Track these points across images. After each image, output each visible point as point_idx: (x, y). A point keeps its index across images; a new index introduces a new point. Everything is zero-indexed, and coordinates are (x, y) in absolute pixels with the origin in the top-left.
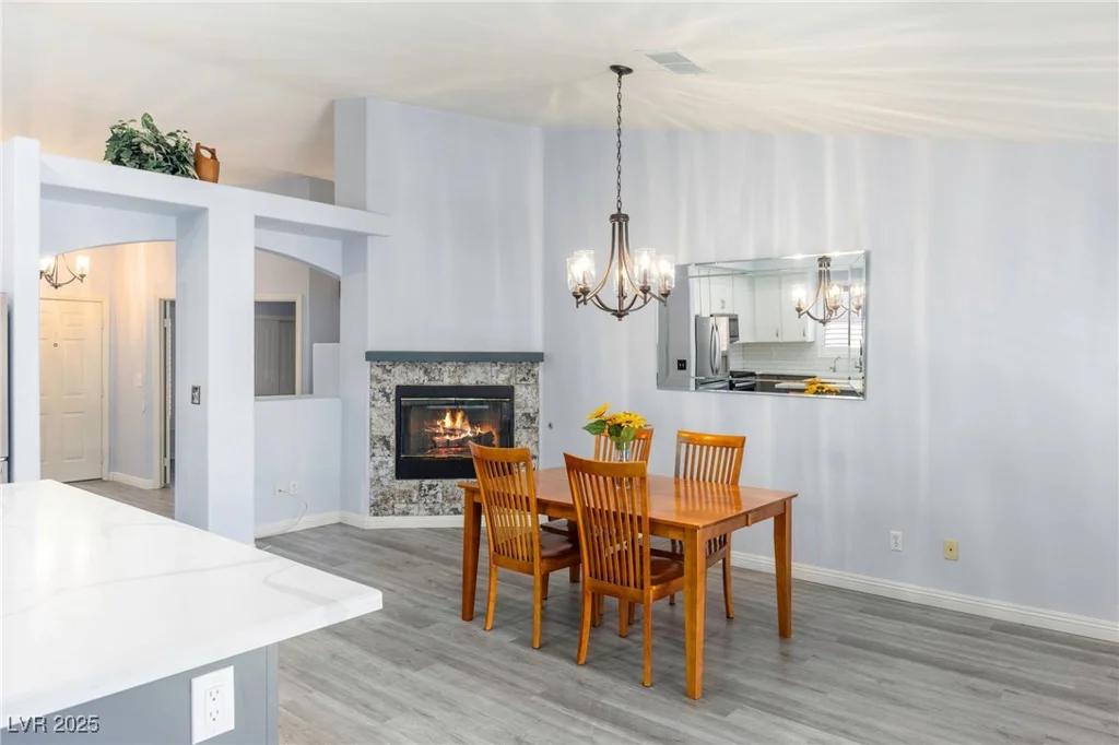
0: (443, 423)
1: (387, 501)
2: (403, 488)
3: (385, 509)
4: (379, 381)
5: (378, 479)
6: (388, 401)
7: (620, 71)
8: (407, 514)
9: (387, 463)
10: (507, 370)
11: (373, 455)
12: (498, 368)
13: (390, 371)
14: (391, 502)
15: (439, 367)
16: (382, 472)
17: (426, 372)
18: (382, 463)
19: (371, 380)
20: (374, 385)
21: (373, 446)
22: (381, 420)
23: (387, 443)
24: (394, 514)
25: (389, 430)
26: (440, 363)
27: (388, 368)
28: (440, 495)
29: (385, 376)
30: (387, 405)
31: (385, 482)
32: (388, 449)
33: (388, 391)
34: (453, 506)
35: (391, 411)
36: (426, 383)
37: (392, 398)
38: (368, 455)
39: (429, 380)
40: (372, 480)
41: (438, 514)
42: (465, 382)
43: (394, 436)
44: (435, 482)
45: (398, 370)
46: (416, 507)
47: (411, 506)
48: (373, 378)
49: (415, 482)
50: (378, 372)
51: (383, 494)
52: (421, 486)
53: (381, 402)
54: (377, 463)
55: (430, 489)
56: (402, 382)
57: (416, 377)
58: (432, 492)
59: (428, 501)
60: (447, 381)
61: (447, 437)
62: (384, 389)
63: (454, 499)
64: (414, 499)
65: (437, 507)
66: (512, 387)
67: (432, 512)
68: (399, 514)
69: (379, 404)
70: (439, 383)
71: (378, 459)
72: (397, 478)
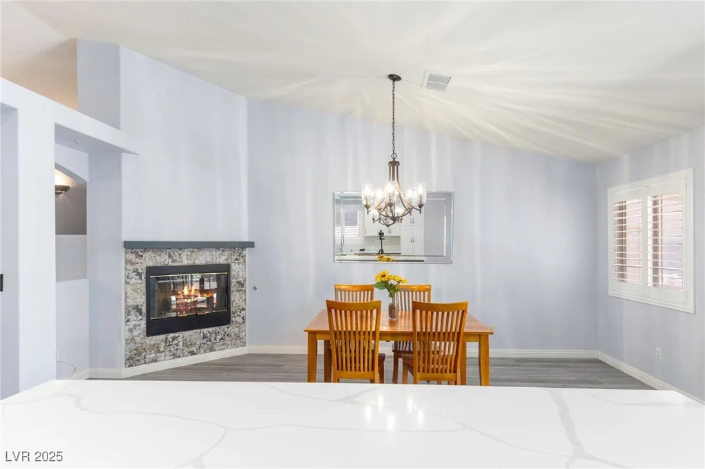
0: (183, 292)
1: (139, 354)
2: (152, 343)
3: (138, 361)
4: (132, 264)
5: (133, 339)
6: (141, 278)
7: (394, 78)
8: (156, 361)
9: (139, 325)
10: (226, 253)
11: (128, 321)
12: (220, 252)
13: (142, 256)
14: (144, 354)
15: (180, 252)
16: (135, 333)
17: (170, 256)
18: (135, 326)
19: (126, 263)
20: (129, 267)
21: (128, 313)
22: (135, 294)
23: (139, 311)
24: (145, 363)
25: (141, 300)
26: (180, 250)
27: (140, 253)
28: (181, 343)
29: (137, 260)
30: (140, 281)
31: (138, 340)
32: (141, 314)
33: (140, 271)
34: (191, 349)
35: (142, 286)
36: (171, 264)
37: (143, 276)
38: (123, 320)
39: (172, 262)
40: (127, 340)
41: (179, 357)
42: (197, 262)
43: (145, 305)
44: (177, 334)
45: (147, 255)
46: (163, 354)
47: (159, 355)
48: (128, 262)
49: (162, 337)
50: (132, 257)
51: (136, 349)
52: (167, 339)
53: (135, 280)
54: (131, 326)
55: (173, 340)
56: (151, 264)
57: (162, 260)
58: (175, 342)
59: (172, 349)
60: (186, 262)
61: (186, 300)
62: (137, 270)
63: (191, 345)
64: (162, 349)
65: (179, 353)
66: (229, 264)
67: (175, 356)
68: (150, 362)
69: (133, 281)
70: (180, 264)
71: (131, 324)
72: (148, 336)
